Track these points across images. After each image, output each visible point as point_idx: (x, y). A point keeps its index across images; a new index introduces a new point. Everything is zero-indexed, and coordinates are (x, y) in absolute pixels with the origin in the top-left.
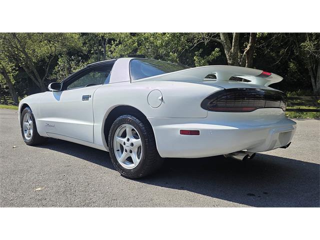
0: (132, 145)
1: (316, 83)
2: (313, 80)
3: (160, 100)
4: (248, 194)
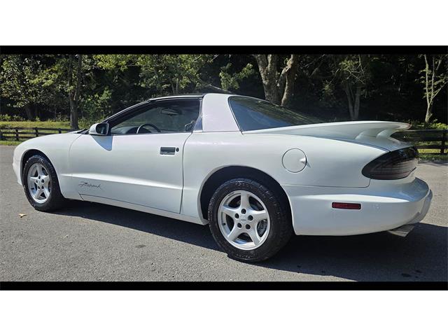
0: (251, 218)
1: (353, 111)
2: (351, 107)
3: (303, 162)
4: (403, 274)
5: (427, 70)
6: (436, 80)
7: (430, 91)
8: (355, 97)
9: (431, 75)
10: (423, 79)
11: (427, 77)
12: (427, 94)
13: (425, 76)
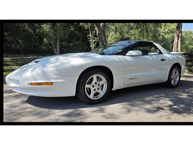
5: (90, 35)
6: (94, 39)
7: (92, 44)
8: (57, 44)
9: (92, 37)
10: (89, 39)
11: (91, 38)
12: (92, 45)
13: (90, 38)
